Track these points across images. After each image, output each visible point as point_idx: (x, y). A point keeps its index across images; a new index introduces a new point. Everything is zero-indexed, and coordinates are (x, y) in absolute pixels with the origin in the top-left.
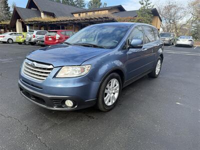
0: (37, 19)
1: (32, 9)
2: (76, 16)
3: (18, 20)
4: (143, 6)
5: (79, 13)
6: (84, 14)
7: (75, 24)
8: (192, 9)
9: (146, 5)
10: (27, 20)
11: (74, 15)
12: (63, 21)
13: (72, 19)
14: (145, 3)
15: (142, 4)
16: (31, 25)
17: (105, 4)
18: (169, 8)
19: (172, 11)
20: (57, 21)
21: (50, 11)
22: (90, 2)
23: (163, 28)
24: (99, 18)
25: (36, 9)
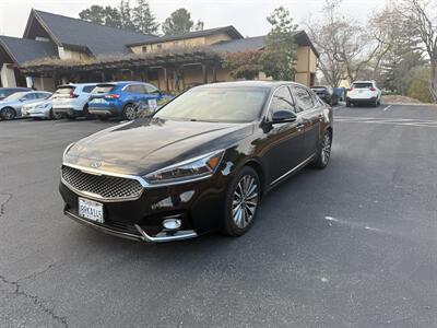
0: (48, 61)
1: (37, 39)
2: (138, 51)
3: (5, 65)
4: (274, 27)
5: (144, 45)
6: (155, 47)
7: (134, 68)
8: (376, 31)
9: (282, 25)
10: (26, 64)
11: (133, 49)
12: (108, 63)
13: (127, 57)
14: (279, 20)
15: (274, 23)
16: (35, 75)
17: (199, 24)
18: (332, 30)
19: (339, 34)
20: (93, 65)
22: (168, 20)
23: (325, 71)
24: (186, 55)
25: (47, 40)
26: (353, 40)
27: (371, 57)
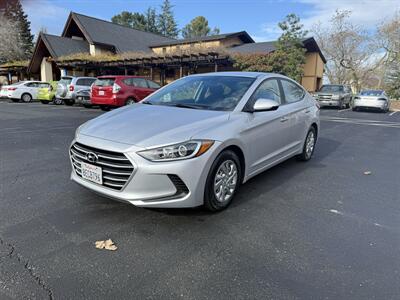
0: (80, 56)
1: (73, 37)
2: (158, 51)
3: (44, 59)
4: (285, 32)
5: (164, 46)
6: (174, 48)
7: (154, 66)
9: (293, 30)
10: (61, 59)
11: (154, 50)
12: (131, 60)
13: (148, 56)
14: (290, 27)
15: (285, 28)
16: (68, 69)
17: (216, 30)
18: (339, 38)
20: (118, 61)
21: (108, 43)
22: (188, 27)
24: (201, 55)
25: (81, 39)
26: (360, 49)
27: (378, 65)
